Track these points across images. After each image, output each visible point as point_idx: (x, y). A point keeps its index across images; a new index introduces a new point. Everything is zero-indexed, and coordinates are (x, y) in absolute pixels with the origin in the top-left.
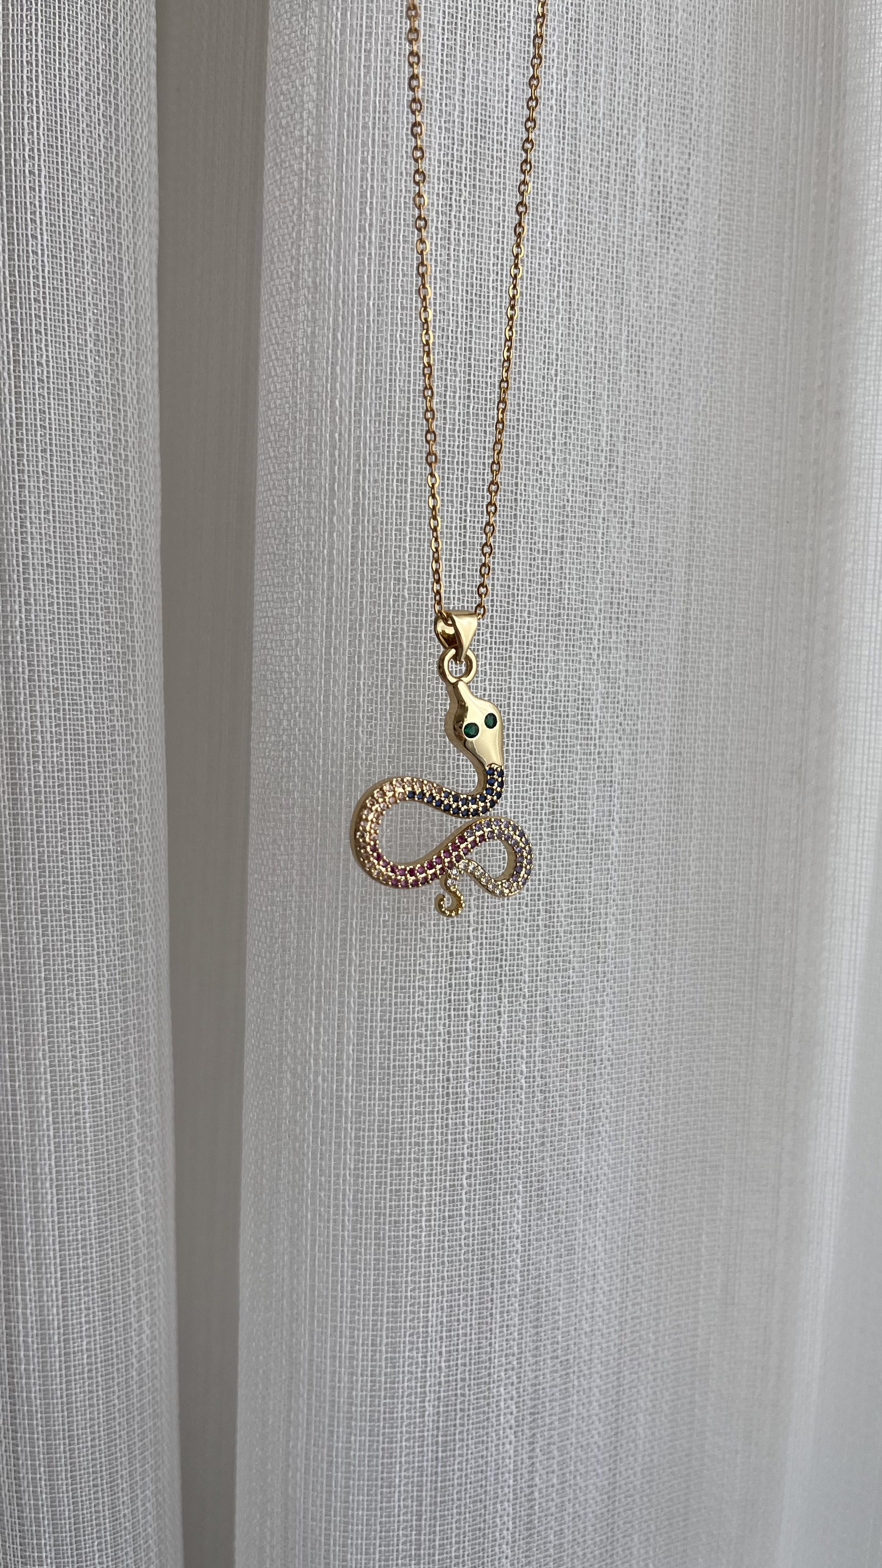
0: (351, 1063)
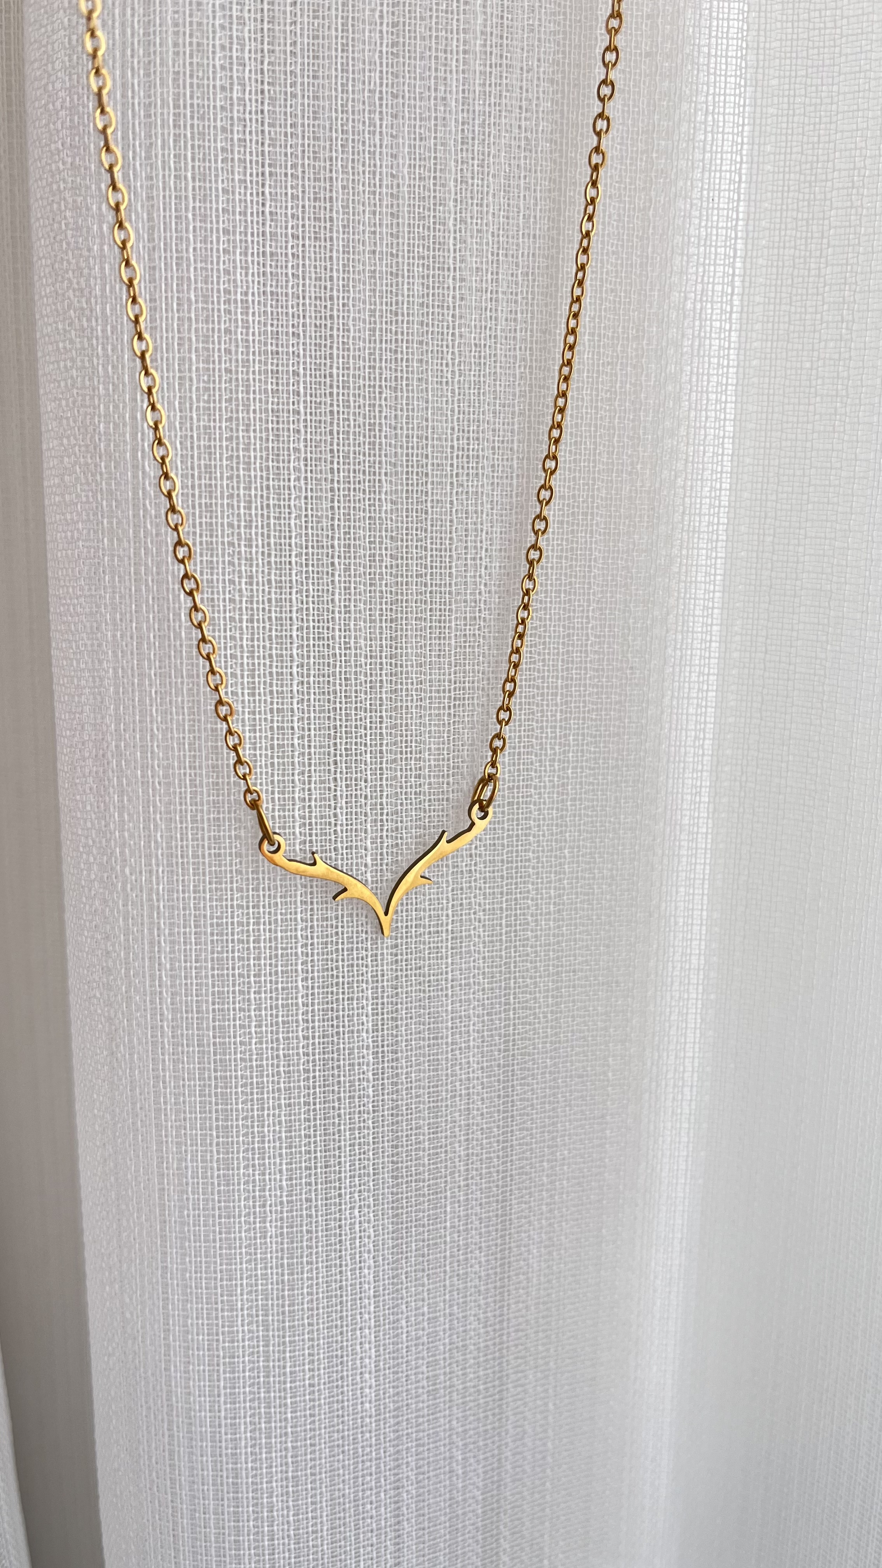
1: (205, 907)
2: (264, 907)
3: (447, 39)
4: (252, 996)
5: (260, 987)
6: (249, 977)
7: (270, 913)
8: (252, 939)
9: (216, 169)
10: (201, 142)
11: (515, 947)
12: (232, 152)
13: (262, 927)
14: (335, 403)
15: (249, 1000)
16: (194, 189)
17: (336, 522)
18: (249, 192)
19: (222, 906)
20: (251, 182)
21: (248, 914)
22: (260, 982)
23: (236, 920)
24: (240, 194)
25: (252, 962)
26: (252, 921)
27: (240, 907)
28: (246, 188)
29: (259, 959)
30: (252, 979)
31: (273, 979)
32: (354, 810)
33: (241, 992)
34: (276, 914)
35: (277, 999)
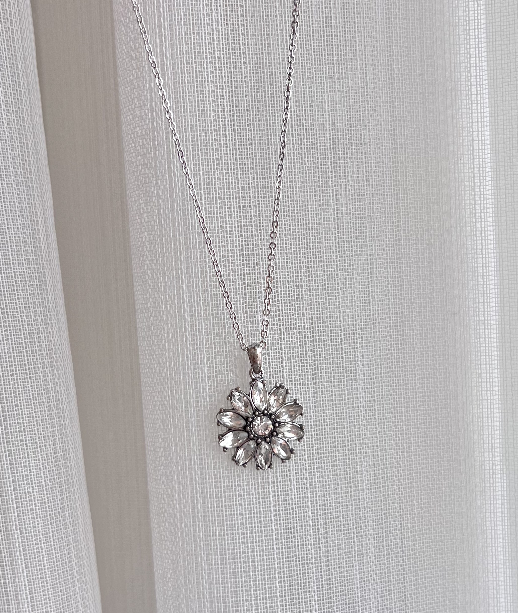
0: (200, 515)
1: (225, 544)
2: (256, 542)
3: (322, 96)
4: (252, 592)
5: (256, 587)
6: (250, 582)
7: (259, 546)
8: (250, 560)
9: (214, 169)
10: (206, 157)
11: (392, 557)
12: (221, 160)
13: (255, 554)
14: (278, 277)
15: (251, 595)
16: (204, 179)
17: (282, 336)
18: (230, 178)
19: (233, 543)
20: (231, 173)
21: (248, 547)
22: (256, 584)
23: (241, 550)
24: (226, 179)
25: (251, 573)
26: (250, 550)
27: (243, 543)
28: (229, 176)
29: (255, 572)
30: (252, 583)
31: (263, 582)
32: (301, 486)
33: (246, 591)
34: (262, 546)
35: (266, 594)
